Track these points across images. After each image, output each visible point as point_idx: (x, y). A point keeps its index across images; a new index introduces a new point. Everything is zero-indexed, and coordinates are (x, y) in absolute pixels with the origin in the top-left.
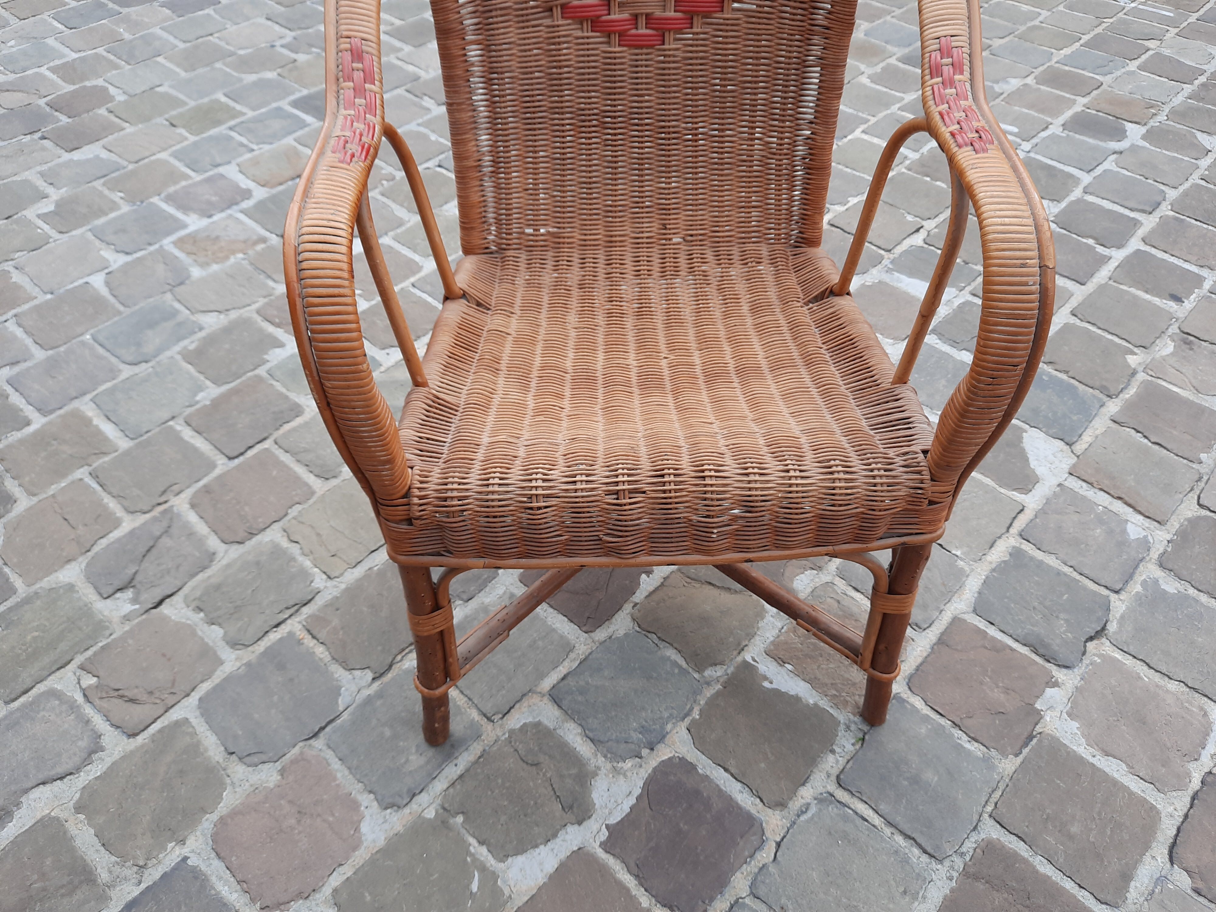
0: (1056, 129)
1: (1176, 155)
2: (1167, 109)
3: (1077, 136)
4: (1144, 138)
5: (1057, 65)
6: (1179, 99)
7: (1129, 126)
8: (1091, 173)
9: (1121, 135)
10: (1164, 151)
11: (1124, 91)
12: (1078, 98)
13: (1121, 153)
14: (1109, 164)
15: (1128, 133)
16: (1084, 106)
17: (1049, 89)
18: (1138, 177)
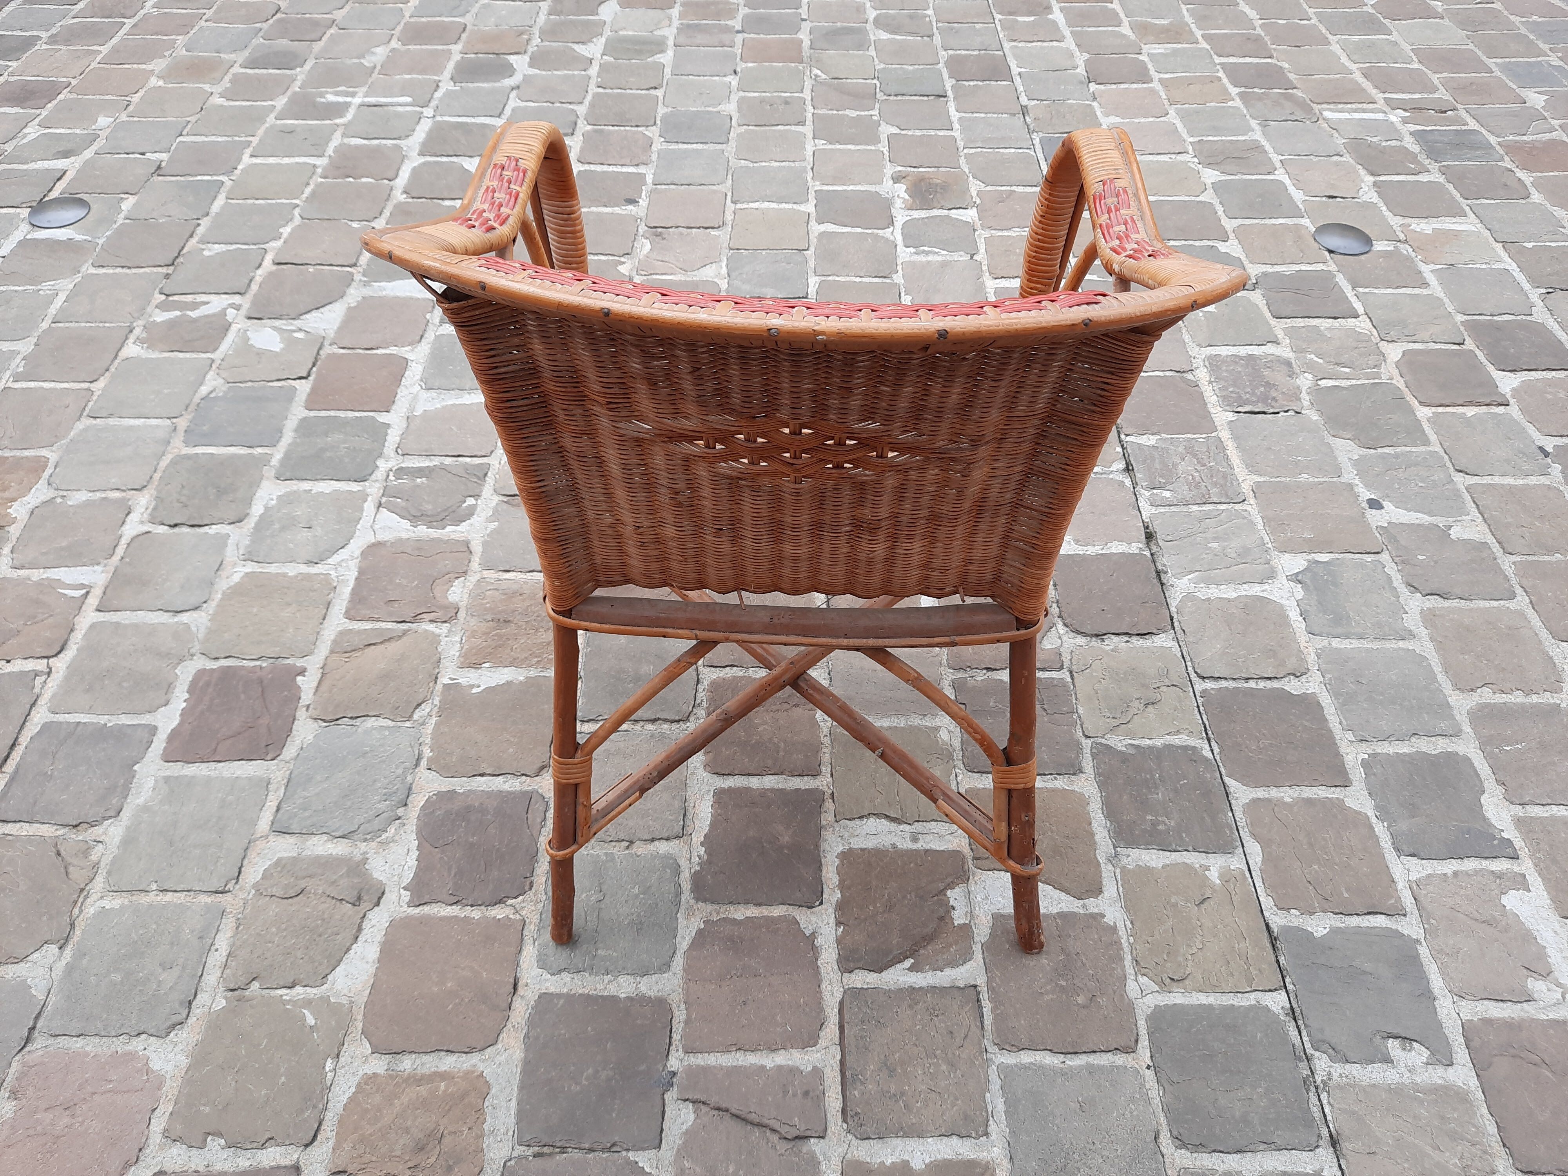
0: (446, 85)
1: (566, 72)
2: (536, 32)
3: (471, 85)
4: (531, 66)
5: (412, 20)
6: (542, 18)
7: (512, 59)
8: (503, 116)
9: (509, 70)
10: (555, 72)
11: (489, 25)
12: (451, 47)
13: (518, 87)
14: (514, 102)
15: (515, 66)
16: (461, 53)
17: (419, 47)
18: (545, 104)
